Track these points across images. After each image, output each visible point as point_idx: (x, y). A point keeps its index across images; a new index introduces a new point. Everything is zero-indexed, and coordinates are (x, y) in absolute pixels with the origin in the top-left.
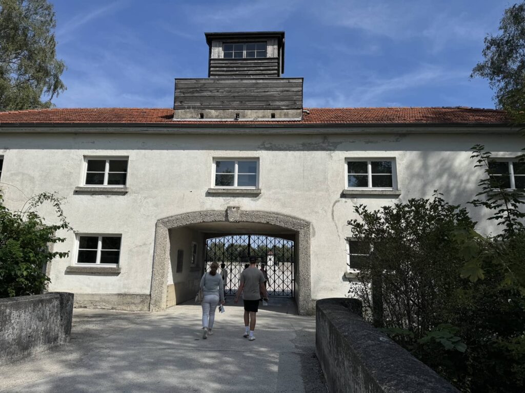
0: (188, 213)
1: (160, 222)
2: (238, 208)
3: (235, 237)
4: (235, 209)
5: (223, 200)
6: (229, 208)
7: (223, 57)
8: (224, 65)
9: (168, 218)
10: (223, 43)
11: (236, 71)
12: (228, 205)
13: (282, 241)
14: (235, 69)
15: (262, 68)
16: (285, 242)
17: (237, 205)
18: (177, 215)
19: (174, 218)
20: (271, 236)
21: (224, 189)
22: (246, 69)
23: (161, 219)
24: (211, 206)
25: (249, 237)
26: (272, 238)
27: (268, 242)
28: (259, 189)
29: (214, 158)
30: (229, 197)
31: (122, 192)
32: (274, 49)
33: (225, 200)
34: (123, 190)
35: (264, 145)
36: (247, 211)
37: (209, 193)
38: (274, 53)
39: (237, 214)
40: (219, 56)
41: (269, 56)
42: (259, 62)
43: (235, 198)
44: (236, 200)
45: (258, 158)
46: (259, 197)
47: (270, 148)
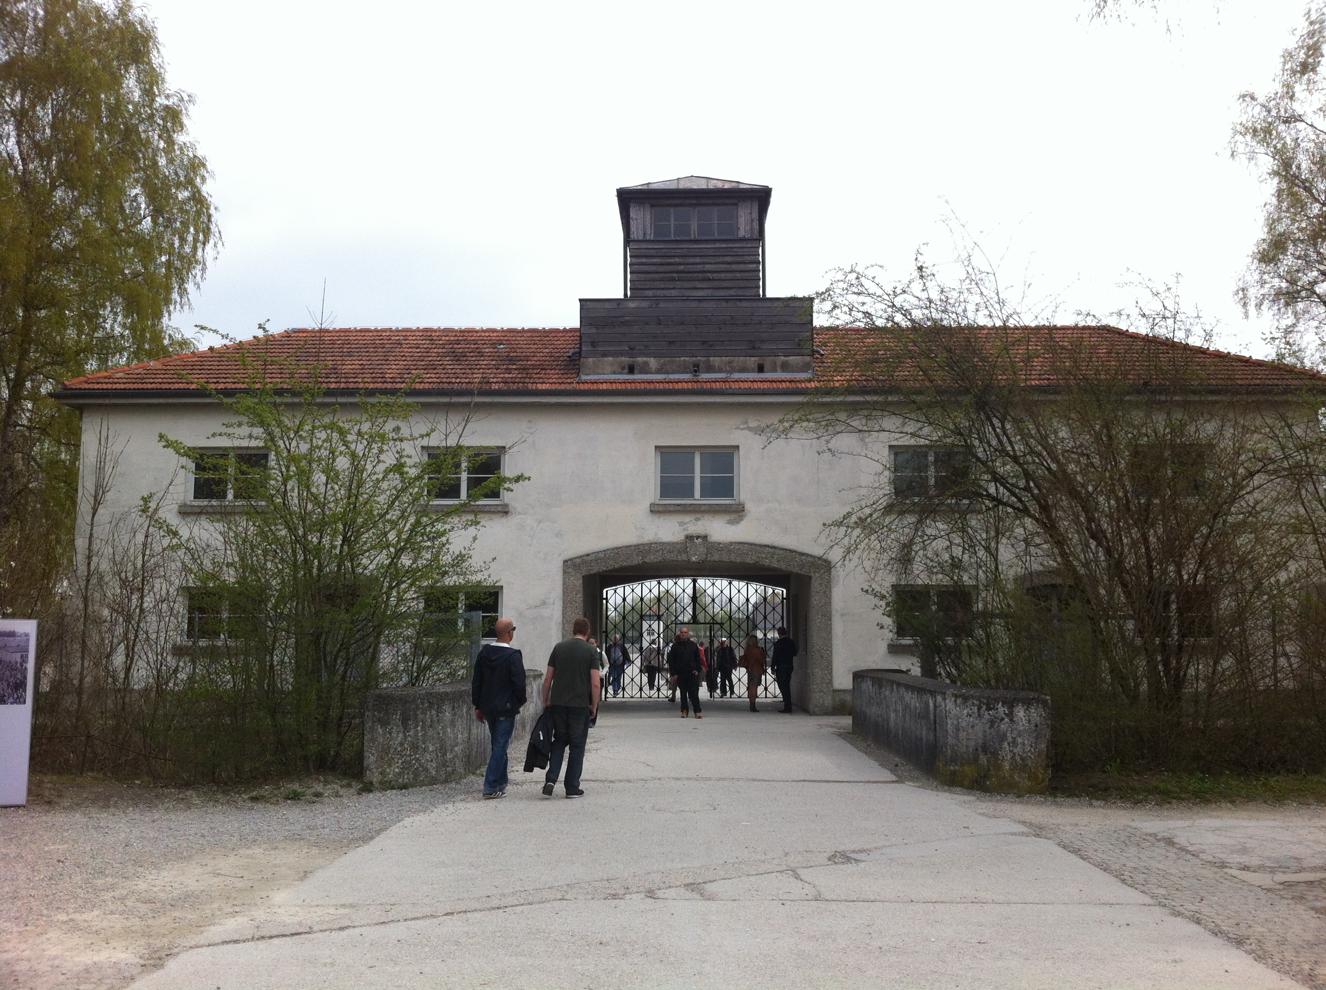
0: (617, 548)
1: (570, 565)
2: (705, 537)
3: (664, 582)
4: (700, 540)
5: (677, 525)
6: (689, 538)
7: (652, 238)
8: (653, 252)
9: (581, 557)
10: (652, 206)
11: (680, 264)
12: (686, 533)
13: (762, 589)
14: (677, 260)
15: (728, 259)
16: (769, 590)
17: (703, 533)
18: (598, 552)
19: (592, 557)
20: (740, 578)
21: (678, 505)
22: (698, 260)
23: (571, 560)
24: (656, 534)
25: (694, 581)
26: (742, 584)
27: (734, 591)
28: (740, 504)
29: (656, 447)
30: (687, 518)
31: (499, 512)
32: (752, 221)
33: (681, 524)
34: (500, 509)
35: (746, 423)
36: (720, 543)
37: (651, 511)
38: (752, 229)
39: (703, 550)
40: (645, 234)
41: (742, 233)
42: (724, 246)
43: (697, 519)
44: (699, 523)
45: (737, 447)
46: (741, 518)
47: (758, 430)
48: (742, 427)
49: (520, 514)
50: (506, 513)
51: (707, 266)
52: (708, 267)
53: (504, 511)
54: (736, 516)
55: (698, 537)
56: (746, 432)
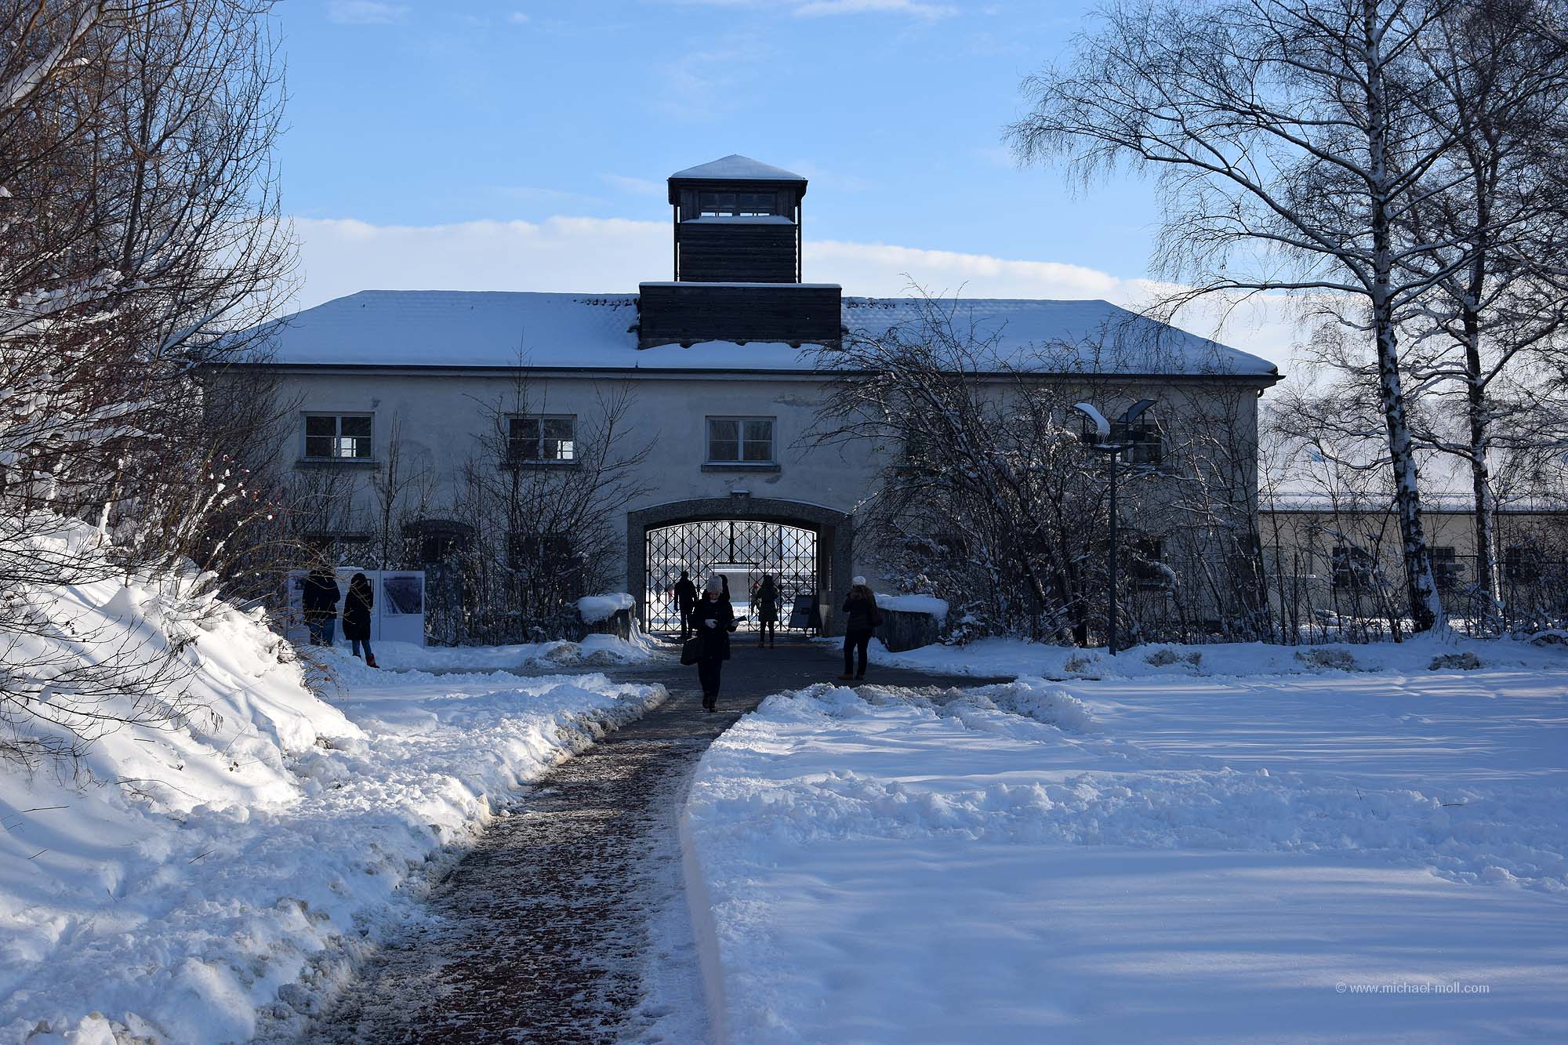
0: (674, 503)
1: (634, 516)
2: (748, 494)
3: (704, 525)
4: (743, 496)
5: (723, 483)
6: (734, 494)
8: (701, 235)
9: (643, 510)
10: (699, 192)
11: (725, 246)
12: (731, 489)
13: (794, 532)
14: (723, 242)
15: (768, 243)
16: (801, 533)
17: (746, 490)
18: (658, 506)
19: (652, 510)
20: (773, 521)
21: (725, 466)
22: (741, 243)
23: (634, 512)
24: (706, 491)
25: (732, 524)
26: (776, 526)
27: (769, 533)
28: (777, 465)
29: (706, 417)
30: (733, 477)
31: (572, 470)
32: (790, 208)
33: (727, 482)
34: (573, 468)
35: (782, 396)
36: (760, 499)
37: (702, 470)
38: (790, 215)
39: (746, 503)
42: (764, 231)
43: (741, 479)
44: (743, 481)
45: (775, 417)
46: (778, 478)
47: (793, 403)
48: (779, 399)
49: (590, 472)
50: (579, 471)
52: (750, 249)
53: (577, 470)
54: (773, 475)
55: (741, 494)
56: (783, 404)
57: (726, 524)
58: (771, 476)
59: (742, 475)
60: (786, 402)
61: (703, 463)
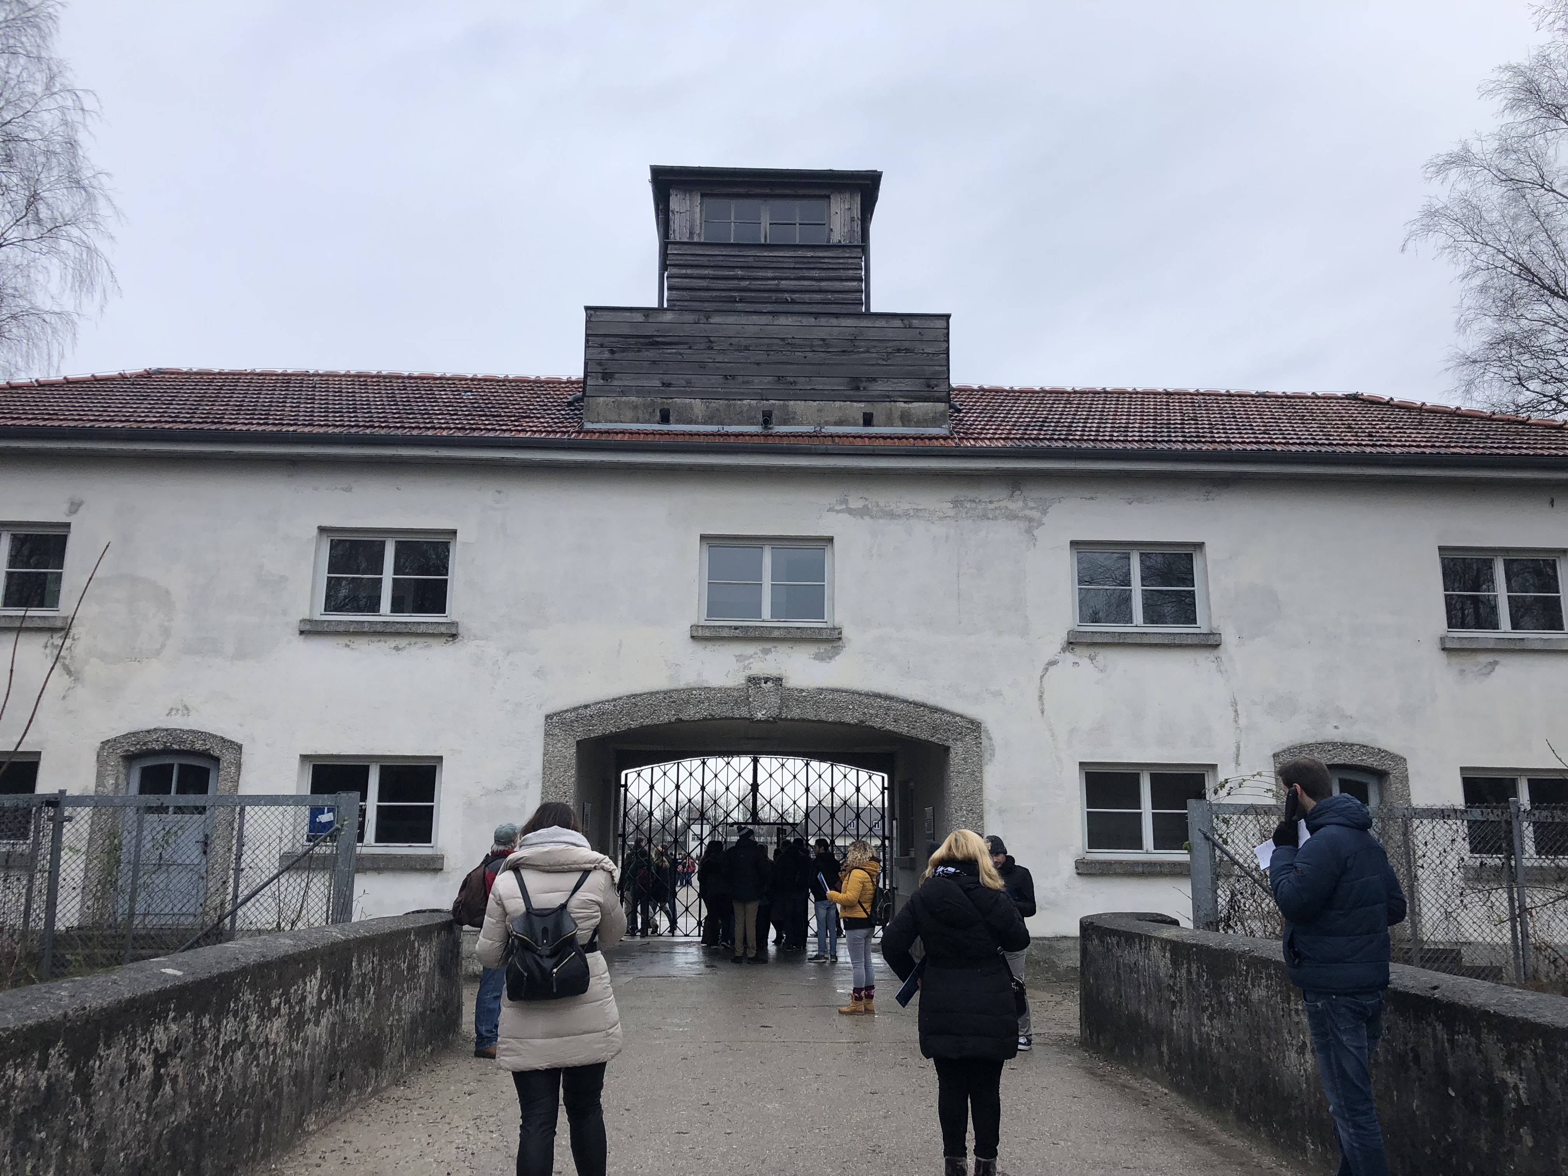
0: (635, 696)
1: (556, 723)
2: (778, 681)
3: (711, 762)
4: (770, 684)
5: (733, 660)
6: (753, 681)
7: (702, 240)
8: (704, 261)
9: (575, 709)
10: (703, 196)
11: (743, 278)
12: (748, 672)
13: (852, 773)
14: (739, 272)
15: (815, 274)
17: (773, 672)
18: (603, 702)
19: (593, 710)
20: (822, 758)
21: (736, 628)
22: (770, 274)
23: (558, 714)
24: (699, 674)
25: (755, 761)
26: (825, 766)
27: (813, 776)
28: (834, 629)
29: (703, 537)
30: (750, 649)
31: (442, 635)
32: (852, 219)
33: (740, 658)
34: (443, 629)
35: (846, 502)
36: (802, 691)
37: (692, 637)
38: (852, 231)
39: (774, 700)
40: (691, 234)
41: (836, 238)
42: (810, 254)
43: (766, 652)
44: (769, 657)
45: (830, 540)
46: (836, 651)
47: (864, 512)
48: (838, 508)
49: (476, 638)
50: (454, 636)
51: (783, 282)
52: (784, 284)
53: (452, 635)
54: (828, 646)
55: (767, 680)
56: (845, 516)
57: (746, 760)
58: (823, 648)
59: (768, 646)
60: (850, 511)
61: (694, 621)
